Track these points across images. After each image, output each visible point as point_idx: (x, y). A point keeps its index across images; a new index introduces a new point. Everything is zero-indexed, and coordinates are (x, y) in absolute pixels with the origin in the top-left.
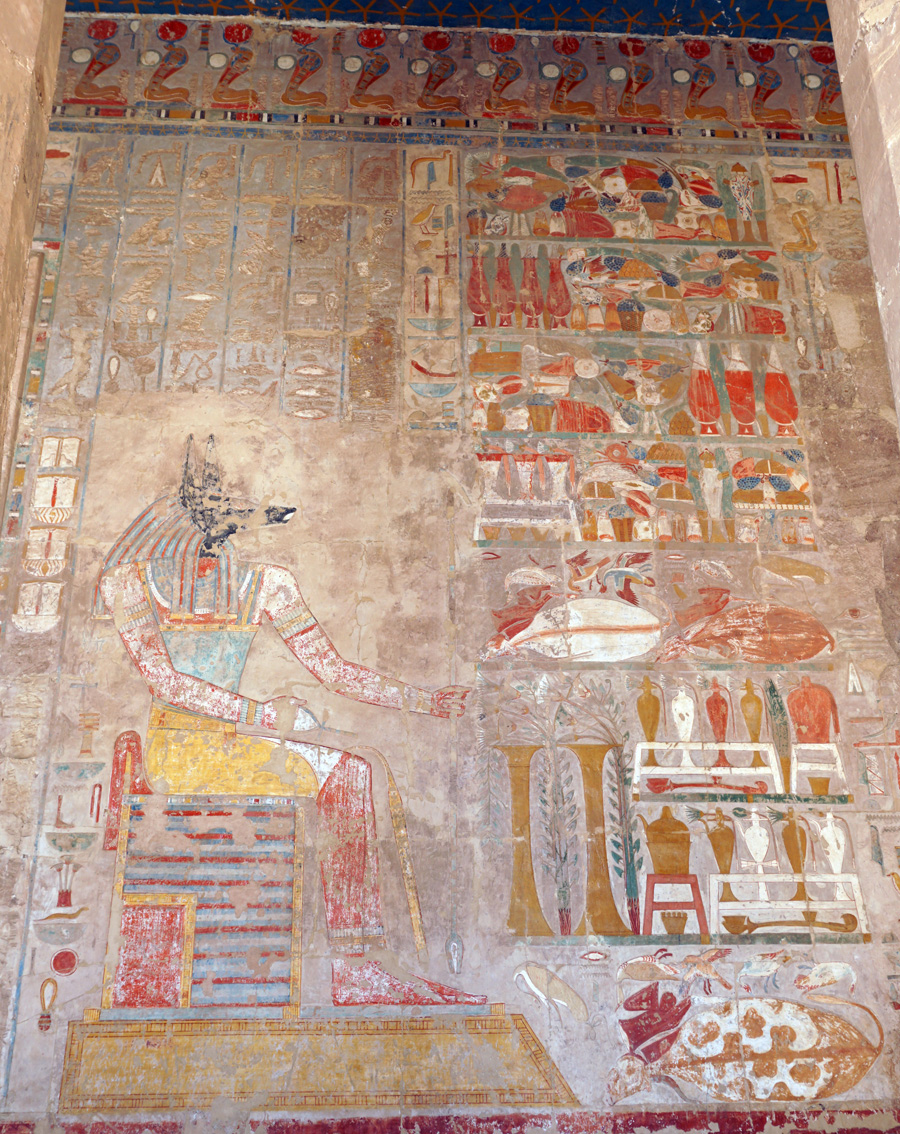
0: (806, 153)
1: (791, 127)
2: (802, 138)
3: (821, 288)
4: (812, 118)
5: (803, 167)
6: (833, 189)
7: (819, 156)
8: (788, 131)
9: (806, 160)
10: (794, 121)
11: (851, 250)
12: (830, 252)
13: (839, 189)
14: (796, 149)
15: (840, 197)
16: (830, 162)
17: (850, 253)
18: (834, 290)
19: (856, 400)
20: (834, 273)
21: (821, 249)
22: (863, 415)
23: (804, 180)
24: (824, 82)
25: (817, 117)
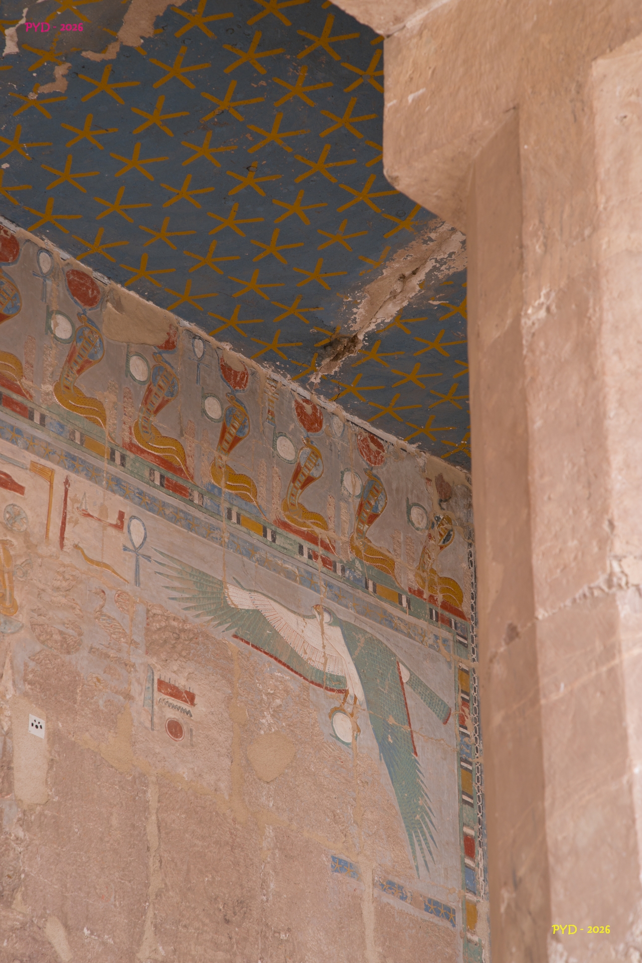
0: (31, 445)
1: (19, 391)
2: (31, 418)
3: (10, 685)
4: (49, 388)
5: (23, 467)
6: (56, 521)
7: (47, 455)
8: (15, 397)
9: (30, 457)
10: (25, 383)
11: (61, 633)
12: (33, 625)
13: (64, 523)
14: (19, 432)
15: (62, 538)
16: (61, 473)
17: (57, 637)
18: (26, 695)
19: (19, 896)
20: (32, 664)
21: (22, 618)
22: (23, 927)
23: (20, 489)
24: (77, 335)
25: (56, 389)
